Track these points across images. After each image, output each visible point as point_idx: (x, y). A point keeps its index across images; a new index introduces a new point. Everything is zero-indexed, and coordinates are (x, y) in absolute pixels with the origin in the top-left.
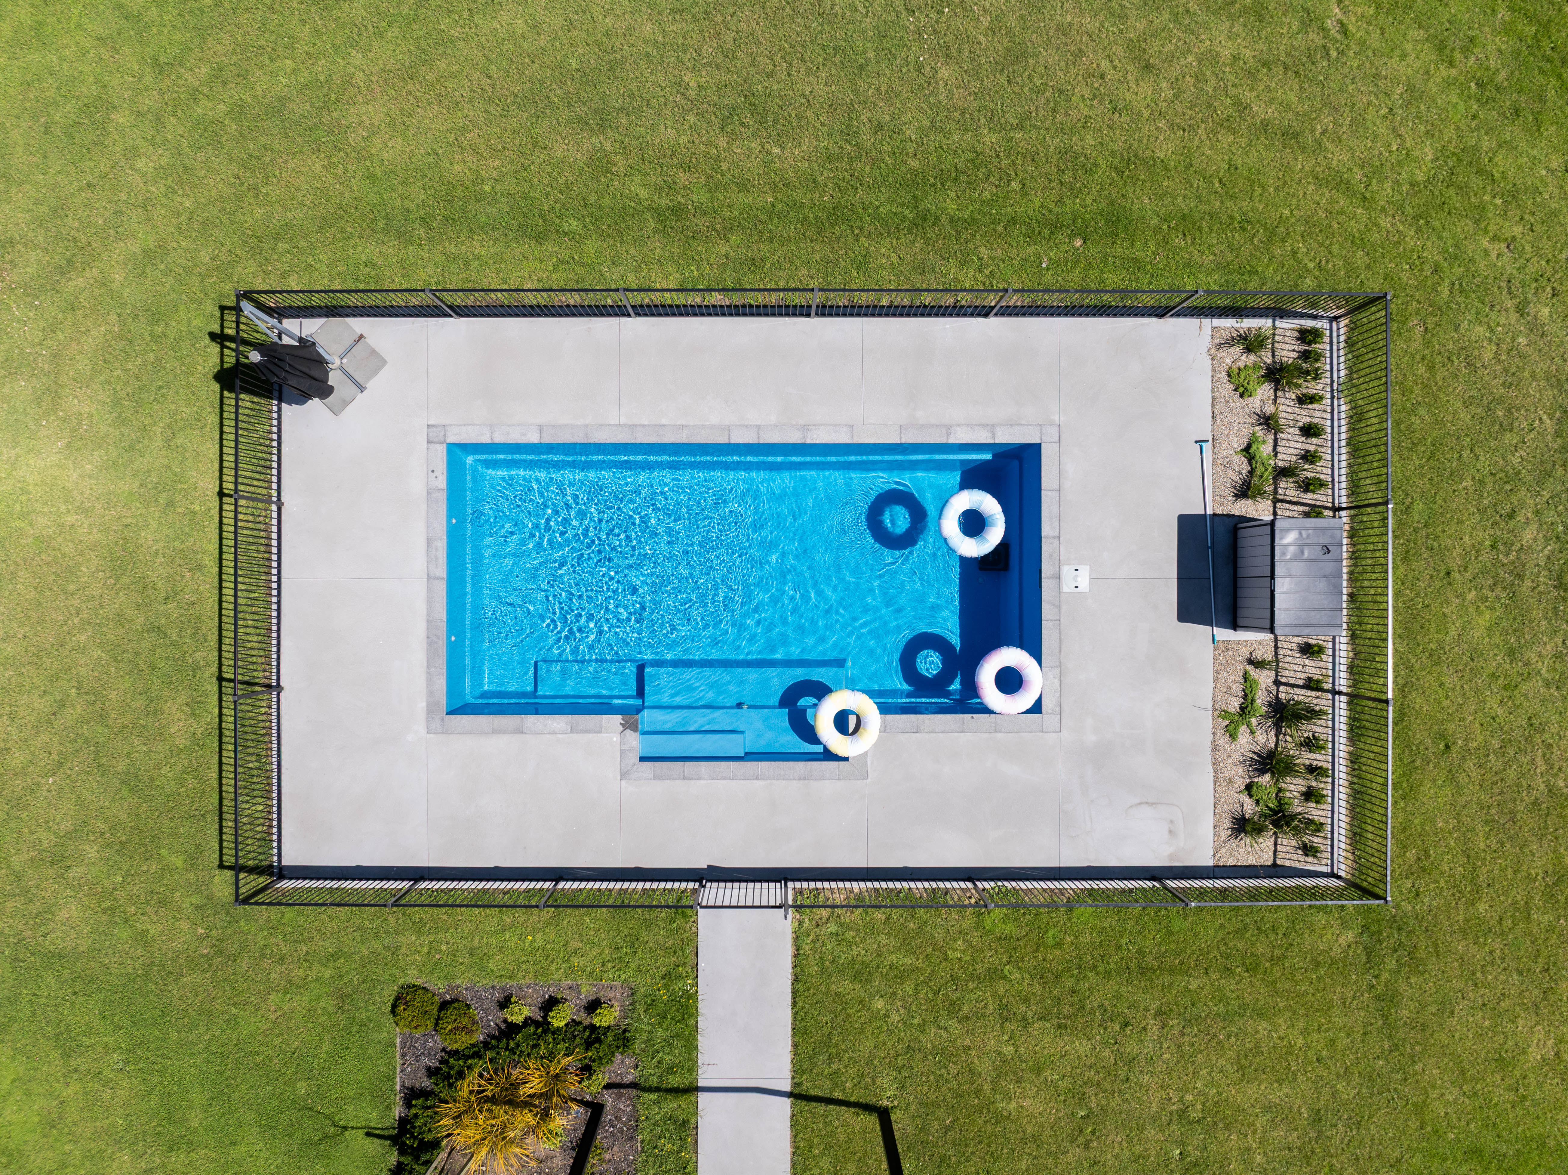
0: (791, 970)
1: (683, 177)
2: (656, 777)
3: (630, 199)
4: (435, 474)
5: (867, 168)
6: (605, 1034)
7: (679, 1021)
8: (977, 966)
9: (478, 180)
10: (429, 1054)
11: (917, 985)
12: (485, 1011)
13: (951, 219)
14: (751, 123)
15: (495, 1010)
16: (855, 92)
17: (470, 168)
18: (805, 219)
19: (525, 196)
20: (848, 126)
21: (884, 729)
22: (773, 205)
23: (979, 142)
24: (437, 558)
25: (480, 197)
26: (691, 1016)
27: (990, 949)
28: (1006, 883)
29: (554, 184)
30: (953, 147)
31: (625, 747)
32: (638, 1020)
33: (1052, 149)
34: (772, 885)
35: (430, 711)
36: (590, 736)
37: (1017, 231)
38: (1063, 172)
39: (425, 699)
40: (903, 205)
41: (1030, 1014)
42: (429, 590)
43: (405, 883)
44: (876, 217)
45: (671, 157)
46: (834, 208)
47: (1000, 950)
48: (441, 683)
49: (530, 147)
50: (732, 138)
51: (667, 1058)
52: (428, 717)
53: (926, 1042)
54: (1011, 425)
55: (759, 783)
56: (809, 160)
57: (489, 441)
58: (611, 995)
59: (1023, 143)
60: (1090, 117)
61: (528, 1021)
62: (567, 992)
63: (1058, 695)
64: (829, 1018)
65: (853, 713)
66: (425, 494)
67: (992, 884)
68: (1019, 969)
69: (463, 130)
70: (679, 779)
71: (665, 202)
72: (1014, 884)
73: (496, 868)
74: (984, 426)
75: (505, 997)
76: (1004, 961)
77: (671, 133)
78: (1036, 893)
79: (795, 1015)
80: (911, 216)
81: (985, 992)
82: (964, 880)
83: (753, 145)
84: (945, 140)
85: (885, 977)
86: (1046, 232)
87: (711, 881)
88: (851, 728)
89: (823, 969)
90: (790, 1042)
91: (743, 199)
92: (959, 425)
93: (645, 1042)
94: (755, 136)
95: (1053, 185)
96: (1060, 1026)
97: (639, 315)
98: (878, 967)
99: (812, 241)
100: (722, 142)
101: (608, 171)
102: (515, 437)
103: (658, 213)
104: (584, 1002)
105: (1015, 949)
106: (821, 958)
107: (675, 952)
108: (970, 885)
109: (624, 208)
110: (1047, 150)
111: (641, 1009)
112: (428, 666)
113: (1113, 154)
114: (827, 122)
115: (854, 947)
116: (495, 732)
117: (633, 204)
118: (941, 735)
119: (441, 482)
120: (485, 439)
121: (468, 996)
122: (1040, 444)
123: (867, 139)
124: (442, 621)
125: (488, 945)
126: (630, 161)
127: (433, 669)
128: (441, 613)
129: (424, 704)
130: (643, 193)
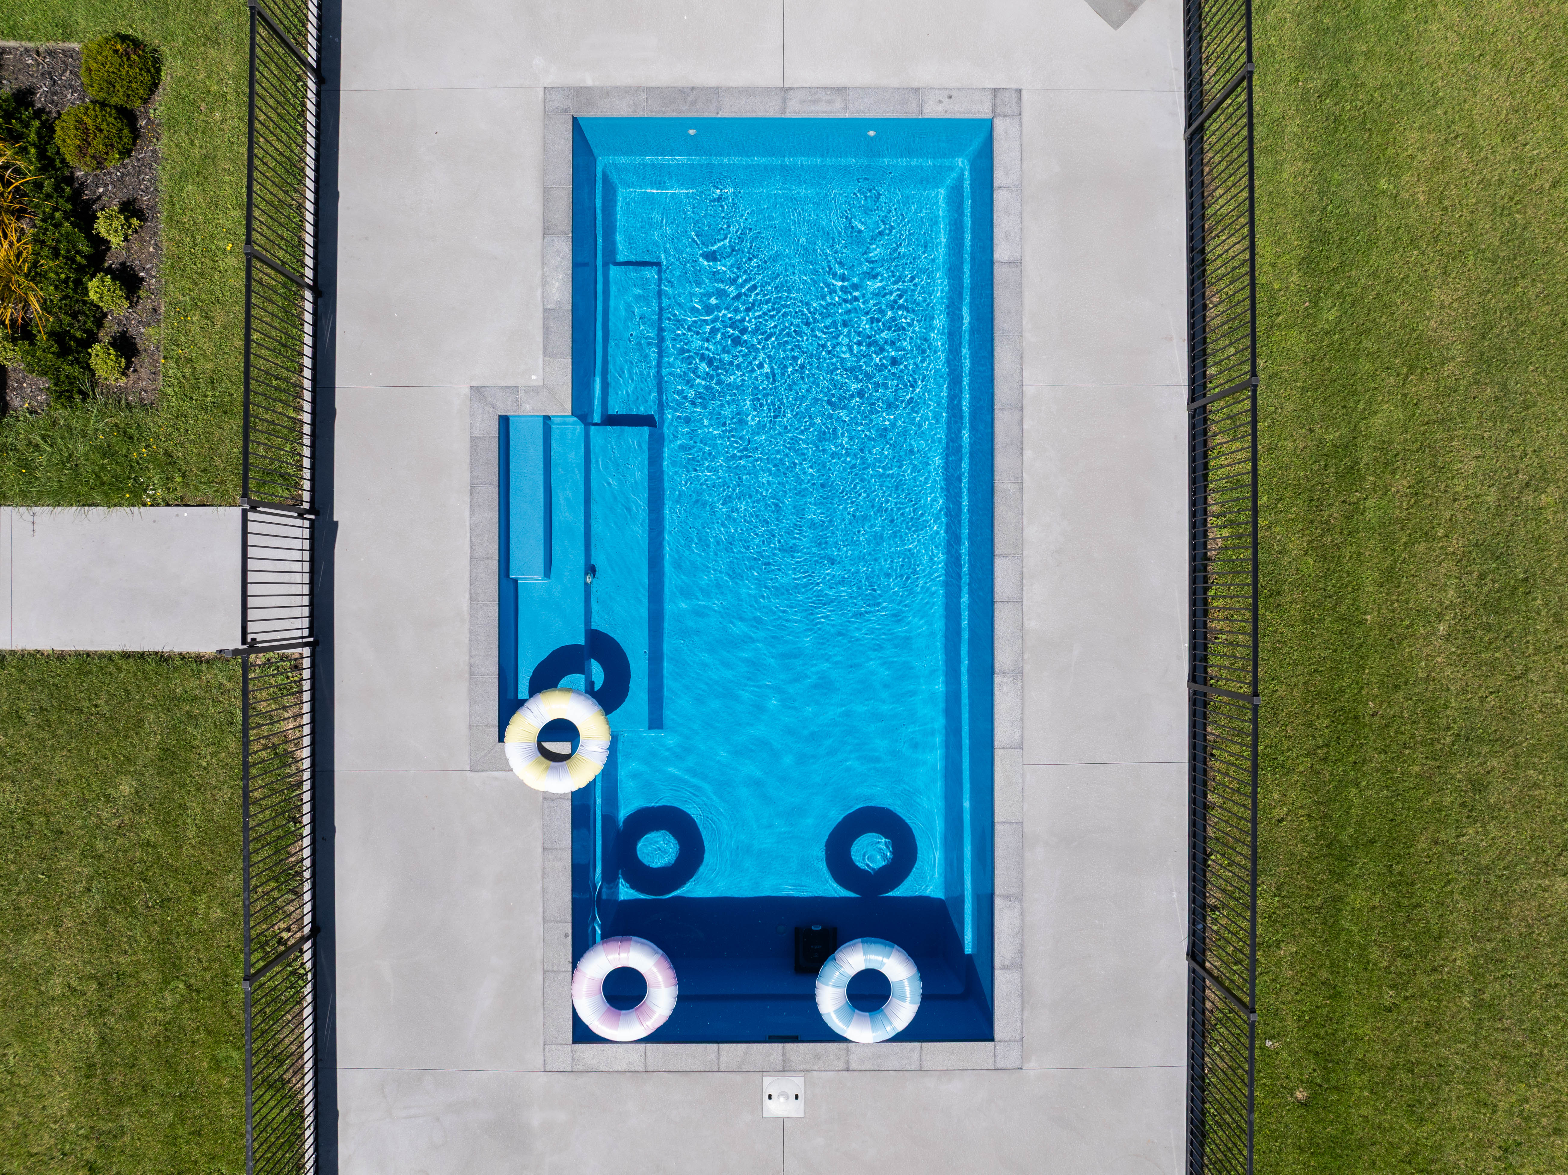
0: (177, 650)
1: (1401, 484)
2: (474, 441)
3: (1369, 403)
4: (946, 100)
5: (1416, 769)
6: (77, 361)
7: (98, 477)
8: (183, 938)
9: (1395, 171)
10: (55, 93)
11: (154, 847)
12: (121, 179)
13: (1338, 899)
14: (1485, 589)
15: (122, 195)
16: (1531, 751)
17: (1412, 157)
18: (1340, 675)
19: (1371, 242)
20: (1480, 740)
21: (548, 797)
22: (1361, 623)
23: (1456, 941)
24: (815, 102)
25: (1369, 172)
26: (106, 494)
27: (209, 960)
28: (309, 987)
29: (1391, 286)
30: (1448, 901)
31: (522, 394)
32: (102, 414)
33: (1444, 1052)
34: (306, 623)
35: (579, 92)
36: (539, 339)
37: (1320, 1001)
38: (1411, 1071)
39: (597, 84)
40: (1360, 824)
41: (111, 1020)
42: (767, 91)
43: (314, 54)
44: (1342, 783)
45: (1433, 465)
46: (1356, 717)
47: (208, 976)
48: (622, 109)
49: (1447, 249)
50: (1463, 560)
51: (43, 459)
52: (569, 88)
53: (68, 860)
54: (1022, 995)
55: (465, 605)
56: (1428, 679)
57: (996, 183)
58: (144, 372)
59: (1454, 1009)
60: (1494, 1112)
61: (100, 245)
62: (149, 306)
63: (602, 1068)
64: (105, 710)
65: (574, 749)
66: (915, 85)
67: (309, 965)
68: (181, 1003)
69: (1471, 145)
70: (472, 477)
71: (1366, 457)
72: (309, 998)
73: (336, 195)
74: (1021, 952)
75: (141, 211)
76: (193, 981)
77: (1470, 466)
78: (297, 1032)
79: (109, 657)
80: (1344, 838)
81: (145, 951)
82: (313, 921)
83: (1451, 592)
84: (1457, 888)
85: (168, 796)
86: (1318, 1045)
87: (312, 527)
88: (550, 746)
89: (176, 700)
90: (69, 648)
91: (1369, 576)
92: (1022, 913)
93: (69, 427)
94: (1466, 596)
95: (1391, 1055)
96: (91, 1066)
97: (1192, 417)
98: (183, 786)
99: (1305, 683)
100: (1456, 544)
101: (1411, 369)
102: (1003, 223)
103: (1350, 445)
104: (132, 331)
105: (210, 998)
106: (195, 698)
107: (204, 471)
108: (307, 930)
109: (1354, 393)
110: (1444, 1046)
111: (121, 418)
112: (648, 88)
113: (1438, 1147)
114: (1487, 706)
115: (211, 749)
116: (546, 193)
117: (1361, 406)
118: (539, 887)
119: (933, 110)
120: (1000, 177)
121: (142, 154)
122: (992, 1039)
123: (1459, 770)
124: (718, 110)
125: (220, 183)
126: (1426, 403)
127: (644, 96)
128: (730, 109)
129: (589, 83)
130: (1378, 422)
